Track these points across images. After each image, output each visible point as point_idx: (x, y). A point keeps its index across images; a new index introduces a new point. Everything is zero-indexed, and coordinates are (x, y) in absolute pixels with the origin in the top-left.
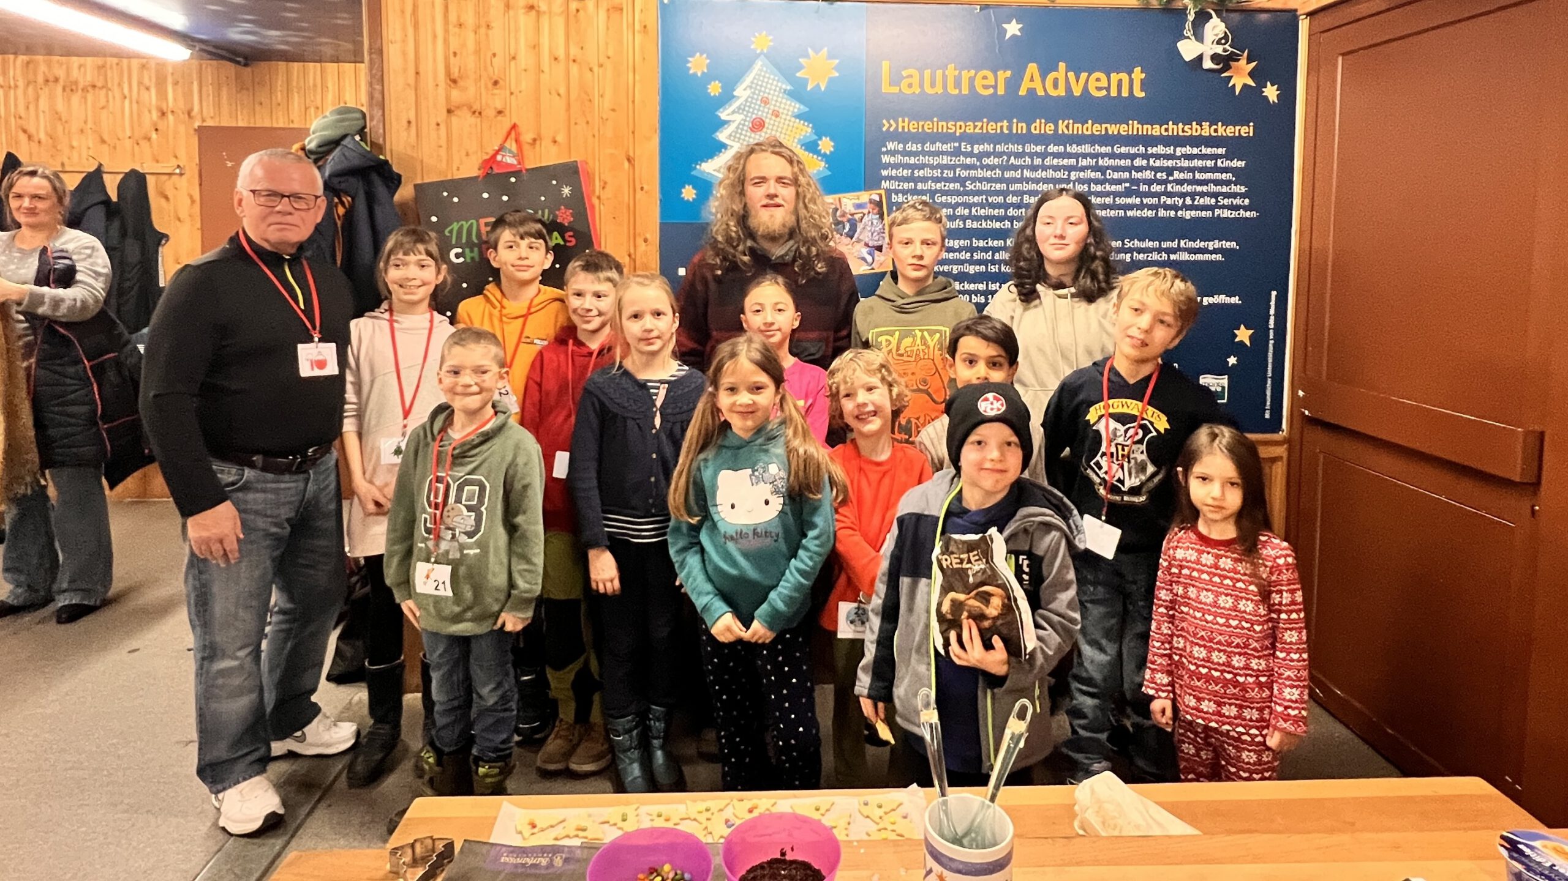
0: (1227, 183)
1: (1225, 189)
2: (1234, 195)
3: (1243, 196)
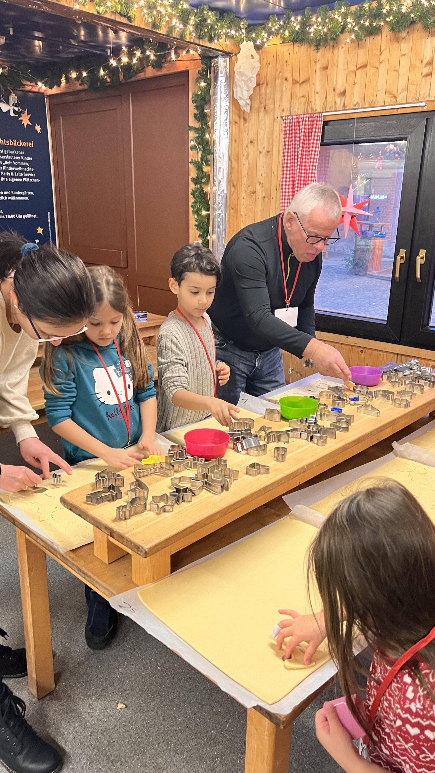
0: (26, 167)
1: (26, 169)
2: (29, 172)
3: (33, 172)
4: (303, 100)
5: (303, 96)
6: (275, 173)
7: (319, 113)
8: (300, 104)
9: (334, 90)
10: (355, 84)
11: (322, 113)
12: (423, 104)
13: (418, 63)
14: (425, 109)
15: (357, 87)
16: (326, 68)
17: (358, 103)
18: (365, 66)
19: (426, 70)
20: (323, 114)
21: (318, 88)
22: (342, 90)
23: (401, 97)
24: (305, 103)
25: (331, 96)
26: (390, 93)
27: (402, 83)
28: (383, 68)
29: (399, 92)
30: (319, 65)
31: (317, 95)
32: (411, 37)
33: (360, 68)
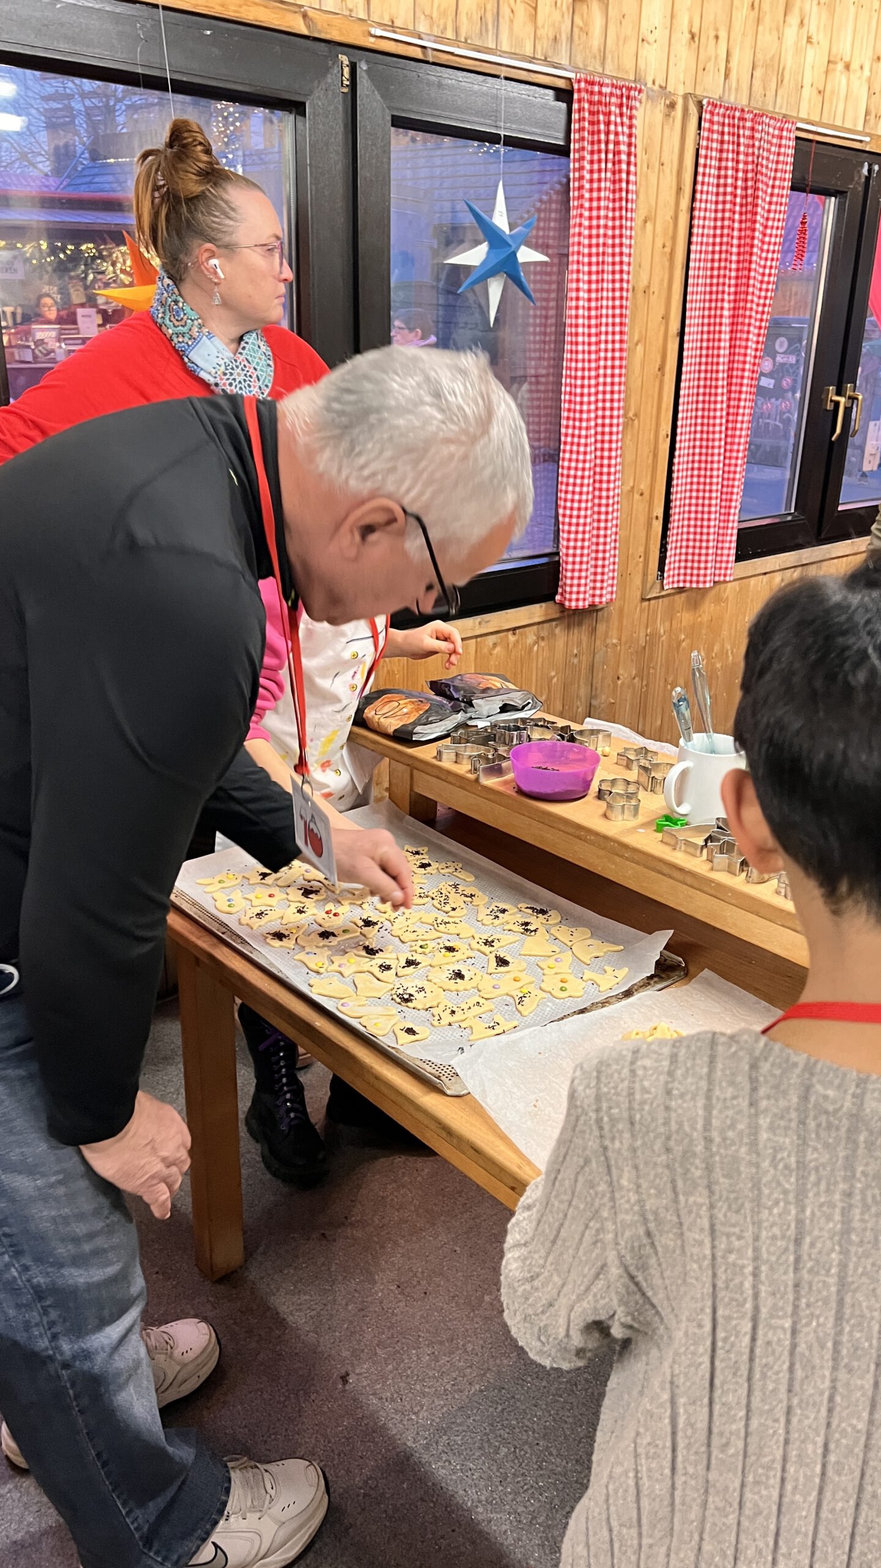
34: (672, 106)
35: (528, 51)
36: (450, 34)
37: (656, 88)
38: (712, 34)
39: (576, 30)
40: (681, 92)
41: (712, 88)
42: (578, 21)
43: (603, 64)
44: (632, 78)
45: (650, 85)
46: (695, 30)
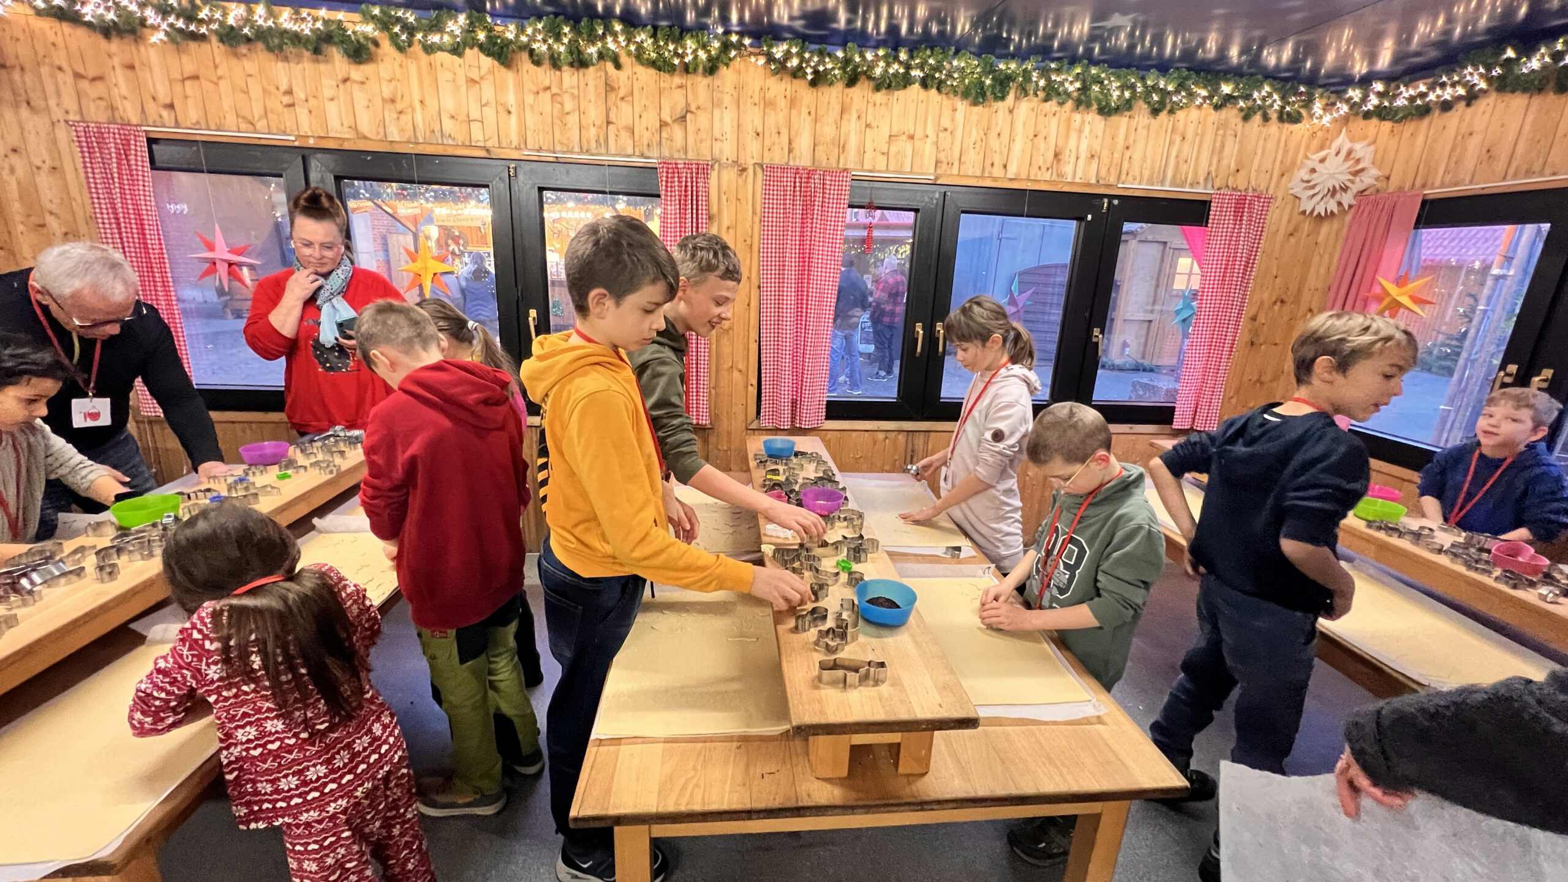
4: (103, 104)
5: (100, 98)
6: (79, 200)
7: (136, 126)
8: (98, 108)
9: (154, 99)
10: (186, 97)
11: (141, 126)
12: (293, 138)
13: (272, 89)
14: (297, 144)
15: (190, 102)
16: (131, 67)
17: (198, 123)
18: (196, 77)
19: (286, 99)
20: (144, 128)
21: (124, 90)
22: (168, 101)
23: (261, 125)
24: (106, 108)
25: (151, 108)
26: (243, 118)
27: (258, 110)
28: (224, 85)
29: (256, 118)
30: (116, 61)
31: (125, 102)
32: (254, 55)
33: (189, 78)
34: (744, 170)
35: (630, 151)
36: (577, 149)
37: (730, 162)
38: (774, 131)
39: (664, 141)
40: (753, 162)
41: (778, 157)
42: (664, 135)
43: (686, 153)
44: (709, 158)
45: (724, 160)
46: (760, 130)
